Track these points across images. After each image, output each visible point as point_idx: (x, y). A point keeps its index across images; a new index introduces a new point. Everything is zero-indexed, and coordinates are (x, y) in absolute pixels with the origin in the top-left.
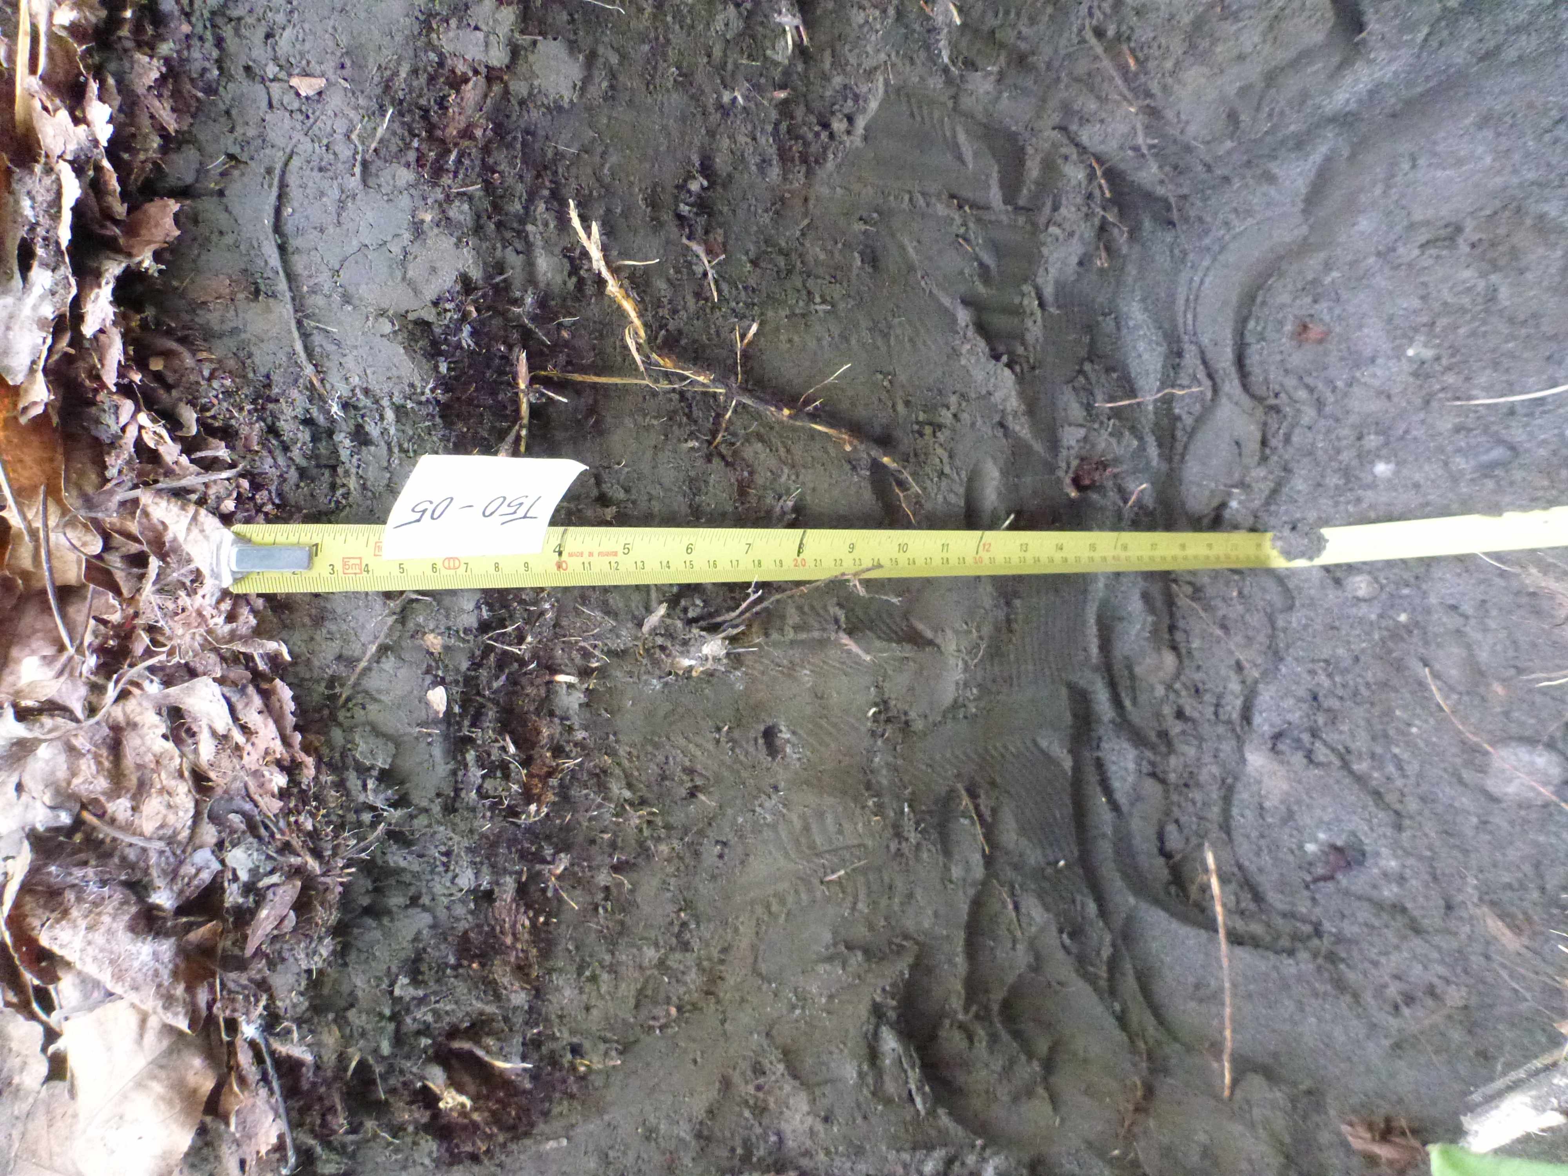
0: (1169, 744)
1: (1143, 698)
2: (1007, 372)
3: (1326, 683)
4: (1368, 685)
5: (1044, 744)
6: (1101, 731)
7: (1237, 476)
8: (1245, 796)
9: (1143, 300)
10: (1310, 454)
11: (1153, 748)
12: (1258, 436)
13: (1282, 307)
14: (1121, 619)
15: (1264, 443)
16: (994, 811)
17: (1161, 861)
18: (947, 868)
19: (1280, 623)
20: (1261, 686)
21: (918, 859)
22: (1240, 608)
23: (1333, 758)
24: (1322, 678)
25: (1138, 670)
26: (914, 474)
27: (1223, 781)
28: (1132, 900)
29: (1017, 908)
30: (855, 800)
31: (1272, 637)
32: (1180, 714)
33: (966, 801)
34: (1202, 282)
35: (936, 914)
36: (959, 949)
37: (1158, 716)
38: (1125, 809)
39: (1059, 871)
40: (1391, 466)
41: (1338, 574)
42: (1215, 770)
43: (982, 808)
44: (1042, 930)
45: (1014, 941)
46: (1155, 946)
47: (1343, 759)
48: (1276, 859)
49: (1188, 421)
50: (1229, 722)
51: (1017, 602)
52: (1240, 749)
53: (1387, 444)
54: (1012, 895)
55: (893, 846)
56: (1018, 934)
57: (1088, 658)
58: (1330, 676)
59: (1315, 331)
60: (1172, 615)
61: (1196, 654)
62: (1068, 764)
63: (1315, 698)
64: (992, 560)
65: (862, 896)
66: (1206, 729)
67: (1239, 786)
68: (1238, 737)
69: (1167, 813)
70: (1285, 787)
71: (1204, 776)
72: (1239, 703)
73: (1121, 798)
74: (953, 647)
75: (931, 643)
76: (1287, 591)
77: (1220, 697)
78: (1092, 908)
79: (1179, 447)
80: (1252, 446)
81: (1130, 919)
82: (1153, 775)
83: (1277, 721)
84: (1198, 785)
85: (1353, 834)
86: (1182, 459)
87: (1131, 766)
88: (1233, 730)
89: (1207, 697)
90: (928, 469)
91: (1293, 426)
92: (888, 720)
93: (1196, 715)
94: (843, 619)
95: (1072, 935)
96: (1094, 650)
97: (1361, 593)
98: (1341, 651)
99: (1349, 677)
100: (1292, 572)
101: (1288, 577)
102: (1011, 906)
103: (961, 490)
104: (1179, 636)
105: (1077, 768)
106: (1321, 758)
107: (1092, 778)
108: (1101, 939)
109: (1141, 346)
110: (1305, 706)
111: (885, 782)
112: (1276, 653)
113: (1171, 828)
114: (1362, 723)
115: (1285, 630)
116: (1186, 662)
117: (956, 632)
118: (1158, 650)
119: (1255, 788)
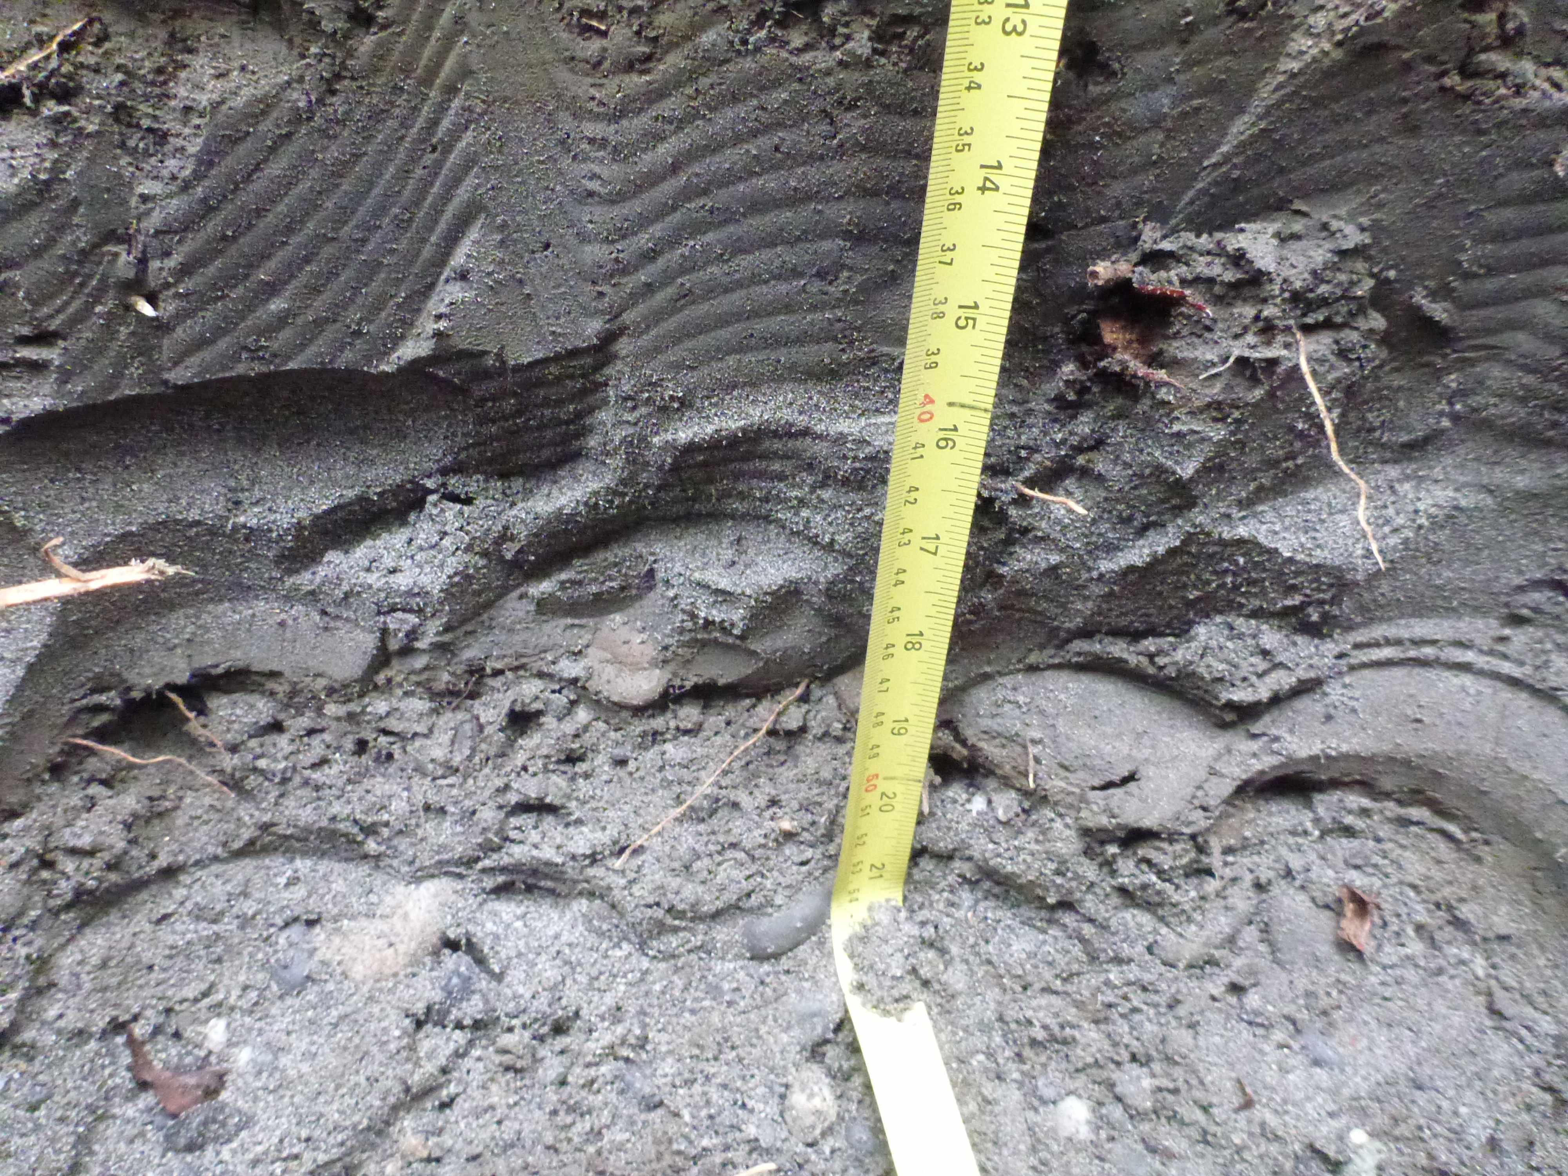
0: (455, 696)
1: (556, 627)
7: (1056, 786)
8: (338, 886)
10: (1094, 956)
11: (446, 649)
12: (1149, 822)
13: (1399, 863)
15: (1131, 838)
17: (181, 674)
19: (723, 933)
20: (581, 907)
22: (755, 838)
24: (605, 1036)
25: (614, 622)
27: (370, 830)
31: (694, 917)
32: (520, 720)
37: (517, 668)
38: (303, 577)
42: (399, 806)
47: (428, 1091)
48: (186, 952)
49: (1176, 661)
50: (504, 839)
52: (442, 868)
57: (667, 410)
59: (1361, 935)
61: (651, 755)
63: (559, 1029)
66: (488, 783)
67: (360, 869)
68: (469, 863)
69: (296, 698)
70: (358, 971)
71: (382, 783)
72: (547, 854)
73: (330, 565)
76: (787, 943)
77: (560, 811)
79: (1115, 650)
80: (1130, 810)
83: (508, 949)
84: (363, 774)
85: (247, 1122)
87: (403, 584)
88: (485, 851)
89: (558, 784)
91: (1160, 908)
93: (520, 757)
97: (797, 1099)
104: (689, 714)
110: (542, 1004)
114: (508, 1131)
115: (708, 945)
116: (636, 729)
118: (661, 660)
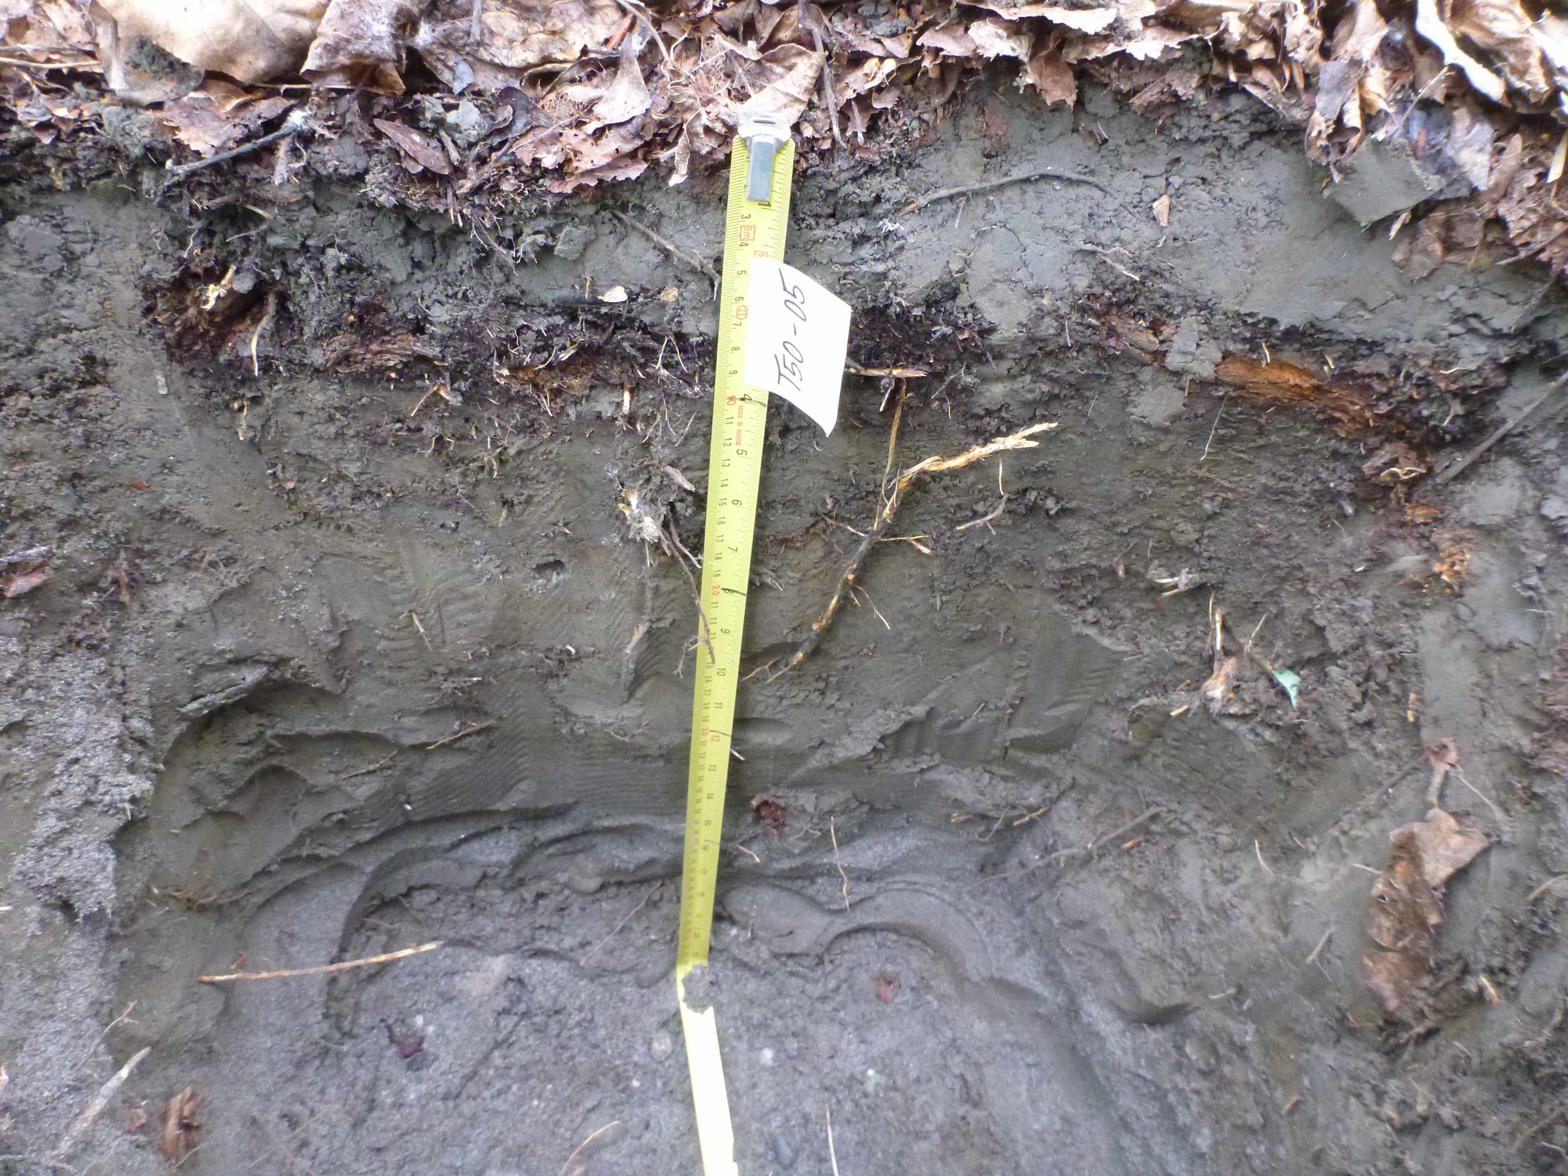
0: (513, 889)
1: (555, 862)
2: (869, 749)
3: (572, 1022)
4: (572, 1058)
5: (523, 786)
6: (527, 830)
7: (762, 934)
8: (464, 958)
9: (917, 848)
10: (780, 993)
11: (510, 876)
12: (797, 950)
13: (908, 962)
14: (631, 842)
15: (791, 956)
16: (464, 750)
17: (404, 890)
18: (412, 713)
19: (626, 978)
20: (566, 964)
21: (427, 689)
22: (640, 942)
23: (505, 1032)
24: (576, 1018)
25: (580, 857)
26: (783, 676)
27: (478, 938)
28: (369, 869)
29: (369, 773)
30: (489, 638)
31: (614, 972)
32: (540, 896)
33: (476, 726)
34: (930, 894)
35: (370, 706)
36: (334, 727)
37: (539, 877)
38: (453, 854)
39: (401, 805)
40: (770, 1063)
41: (671, 1025)
42: (489, 929)
43: (468, 740)
44: (349, 797)
45: (337, 773)
46: (325, 893)
47: (504, 1041)
48: (406, 990)
49: (811, 891)
50: (533, 939)
51: (661, 763)
52: (507, 951)
53: (790, 1058)
54: (382, 769)
55: (440, 669)
56: (344, 776)
57: (599, 818)
58: (579, 1024)
59: (888, 991)
60: (633, 883)
61: (595, 906)
62: (501, 806)
63: (557, 1012)
64: (703, 743)
65: (394, 645)
66: (526, 920)
67: (472, 952)
68: (518, 948)
69: (447, 891)
70: (474, 994)
71: (481, 920)
72: (552, 946)
73: (464, 850)
74: (626, 714)
75: (631, 694)
76: (653, 982)
77: (557, 930)
78: (367, 836)
79: (787, 884)
80: (789, 946)
81: (352, 868)
82: (484, 876)
83: (535, 980)
84: (474, 916)
85: (436, 1058)
86: (775, 886)
87: (494, 858)
88: (525, 943)
89: (556, 919)
90: (787, 687)
91: (804, 977)
92: (561, 662)
93: (541, 910)
94: (661, 625)
95: (341, 821)
96: (606, 823)
97: (656, 1045)
98: (602, 1032)
99: (578, 1040)
100: (672, 984)
101: (668, 981)
102: (372, 767)
103: (767, 715)
104: (612, 891)
105: (494, 813)
106: (502, 1024)
107: (483, 825)
108: (335, 846)
109: (878, 849)
110: (549, 1003)
111: (502, 660)
112: (600, 976)
113: (433, 894)
114: (537, 1056)
115: (620, 982)
116: (590, 899)
117: (639, 717)
118: (600, 874)
119: (472, 966)
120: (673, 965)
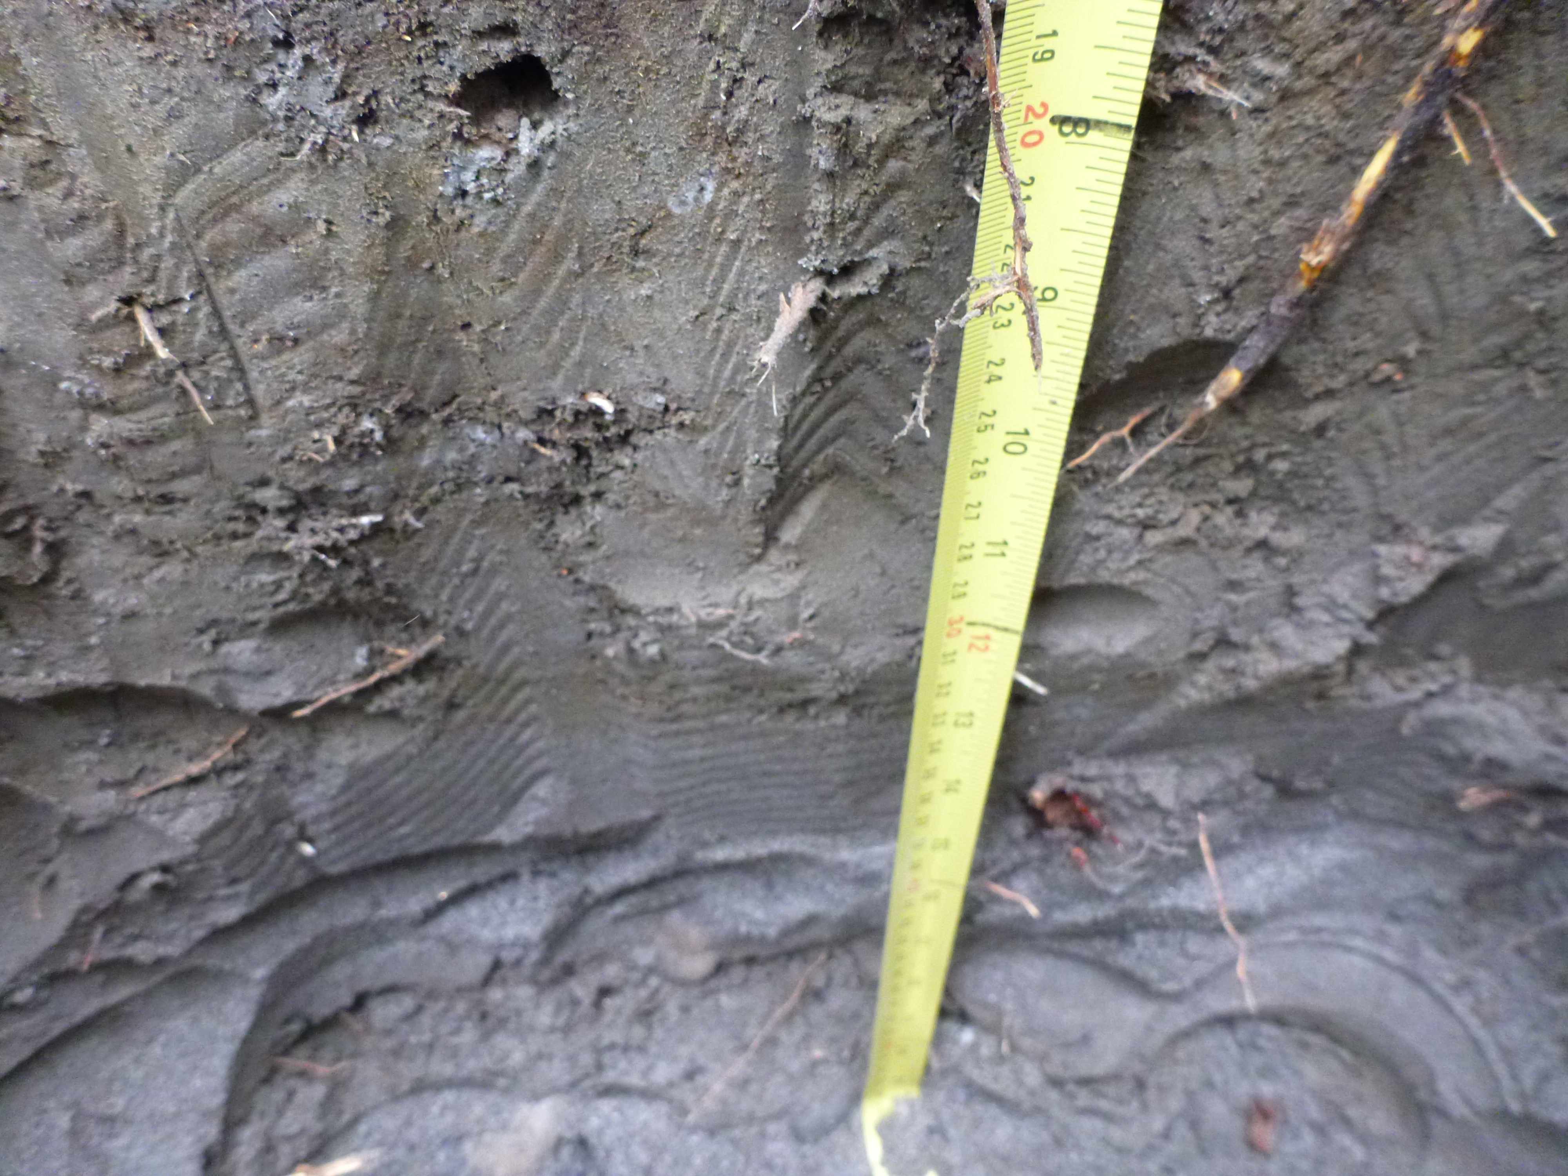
0: (555, 981)
1: (628, 930)
5: (542, 789)
6: (567, 876)
7: (1026, 1043)
8: (478, 1109)
9: (1344, 867)
10: (1058, 1143)
11: (545, 961)
12: (1097, 1072)
13: (1298, 1073)
14: (769, 886)
15: (1086, 1082)
16: (393, 714)
17: (347, 999)
18: (247, 629)
19: (772, 1128)
20: (663, 1108)
21: (255, 558)
22: (795, 1066)
25: (675, 918)
26: (1158, 461)
27: (497, 1074)
28: (260, 973)
29: (193, 781)
30: (371, 379)
31: (750, 1119)
32: (605, 992)
33: (408, 655)
34: (1349, 950)
35: (130, 616)
36: (64, 676)
37: (600, 958)
38: (432, 929)
39: (291, 846)
42: (517, 1057)
43: (396, 691)
44: (160, 837)
45: (122, 784)
46: (180, 1024)
49: (1125, 959)
50: (600, 1067)
51: (840, 718)
52: (554, 1090)
54: (219, 771)
55: (269, 496)
56: (138, 790)
57: (705, 845)
59: (1266, 1134)
60: (773, 958)
61: (709, 1003)
62: (503, 834)
64: (949, 658)
65: (125, 426)
66: (584, 1037)
67: (492, 1097)
68: (574, 1085)
69: (432, 995)
71: (502, 1041)
72: (634, 1080)
73: (449, 921)
74: (758, 590)
75: (770, 538)
76: (823, 1131)
77: (642, 1049)
78: (230, 914)
79: (1073, 947)
80: (1085, 1065)
81: (219, 976)
82: (497, 965)
83: (609, 1137)
84: (486, 1036)
86: (1049, 951)
87: (509, 933)
88: (587, 1075)
89: (638, 1032)
90: (1163, 493)
91: (1108, 1117)
92: (580, 451)
93: (608, 1017)
95: (159, 889)
96: (720, 854)
100: (856, 1135)
101: (849, 1128)
102: (195, 769)
103: (1104, 576)
104: (737, 974)
105: (495, 848)
107: (481, 871)
108: (170, 937)
109: (1267, 871)
111: (426, 460)
112: (723, 1126)
113: (408, 1002)
115: (763, 1135)
116: (696, 992)
117: (794, 597)
118: (713, 945)
119: (492, 1122)
120: (856, 1098)
